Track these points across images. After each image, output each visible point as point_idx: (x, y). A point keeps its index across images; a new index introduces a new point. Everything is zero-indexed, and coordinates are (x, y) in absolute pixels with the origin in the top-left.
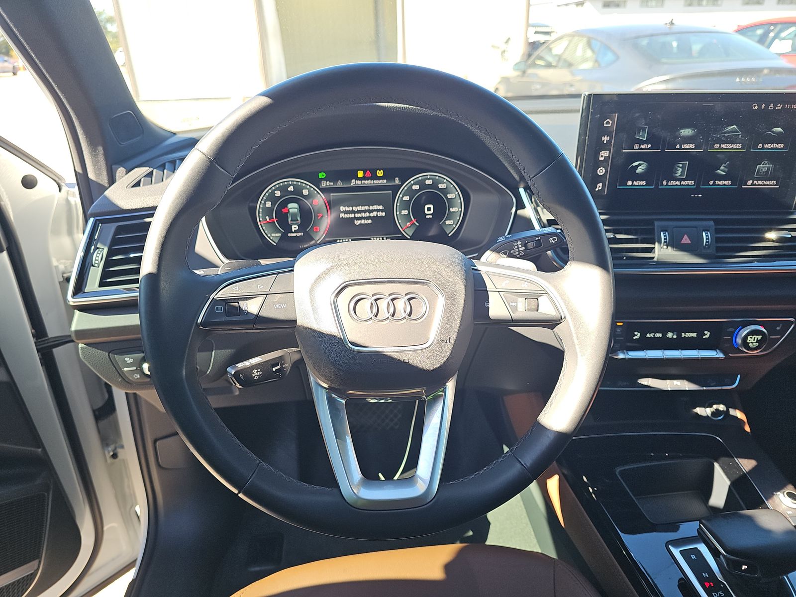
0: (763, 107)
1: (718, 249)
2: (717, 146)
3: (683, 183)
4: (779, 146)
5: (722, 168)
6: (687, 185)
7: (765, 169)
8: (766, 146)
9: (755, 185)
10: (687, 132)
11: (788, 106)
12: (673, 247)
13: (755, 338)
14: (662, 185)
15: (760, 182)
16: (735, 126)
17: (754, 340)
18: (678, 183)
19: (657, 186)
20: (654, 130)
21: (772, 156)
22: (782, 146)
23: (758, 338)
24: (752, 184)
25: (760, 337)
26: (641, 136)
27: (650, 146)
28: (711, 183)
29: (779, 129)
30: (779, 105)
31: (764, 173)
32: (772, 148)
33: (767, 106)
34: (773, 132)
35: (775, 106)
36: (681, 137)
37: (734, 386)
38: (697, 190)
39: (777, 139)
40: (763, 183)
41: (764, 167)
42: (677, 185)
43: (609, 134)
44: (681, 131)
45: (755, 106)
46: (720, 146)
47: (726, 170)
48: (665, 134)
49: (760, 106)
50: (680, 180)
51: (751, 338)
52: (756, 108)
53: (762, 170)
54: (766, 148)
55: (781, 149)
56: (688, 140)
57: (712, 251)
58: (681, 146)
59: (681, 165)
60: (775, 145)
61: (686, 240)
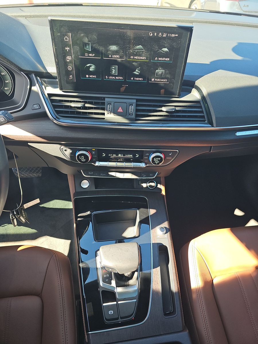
0: (155, 34)
1: (137, 116)
2: (132, 57)
3: (117, 78)
4: (167, 59)
5: (137, 70)
6: (119, 79)
7: (160, 73)
8: (159, 59)
9: (156, 81)
10: (114, 48)
11: (170, 35)
12: (114, 113)
13: (157, 159)
14: (105, 78)
15: (158, 80)
16: (140, 46)
17: (157, 160)
18: (114, 78)
19: (103, 79)
20: (94, 45)
21: (164, 65)
22: (169, 59)
23: (158, 159)
24: (154, 81)
25: (159, 159)
26: (87, 48)
27: (94, 55)
28: (132, 79)
29: (166, 49)
30: (165, 34)
31: (160, 75)
32: (163, 60)
33: (158, 34)
34: (162, 50)
35: (163, 35)
36: (110, 51)
37: (154, 177)
38: (125, 82)
39: (165, 55)
40: (160, 80)
41: (160, 71)
42: (113, 79)
43: (69, 46)
44: (110, 47)
45: (151, 34)
46: (134, 58)
47: (139, 72)
48: (101, 49)
49: (153, 34)
50: (115, 76)
51: (156, 159)
52: (152, 35)
53: (159, 73)
54: (160, 60)
55: (168, 61)
56: (115, 52)
57: (133, 116)
58: (112, 56)
59: (114, 68)
60: (164, 58)
61: (120, 110)
